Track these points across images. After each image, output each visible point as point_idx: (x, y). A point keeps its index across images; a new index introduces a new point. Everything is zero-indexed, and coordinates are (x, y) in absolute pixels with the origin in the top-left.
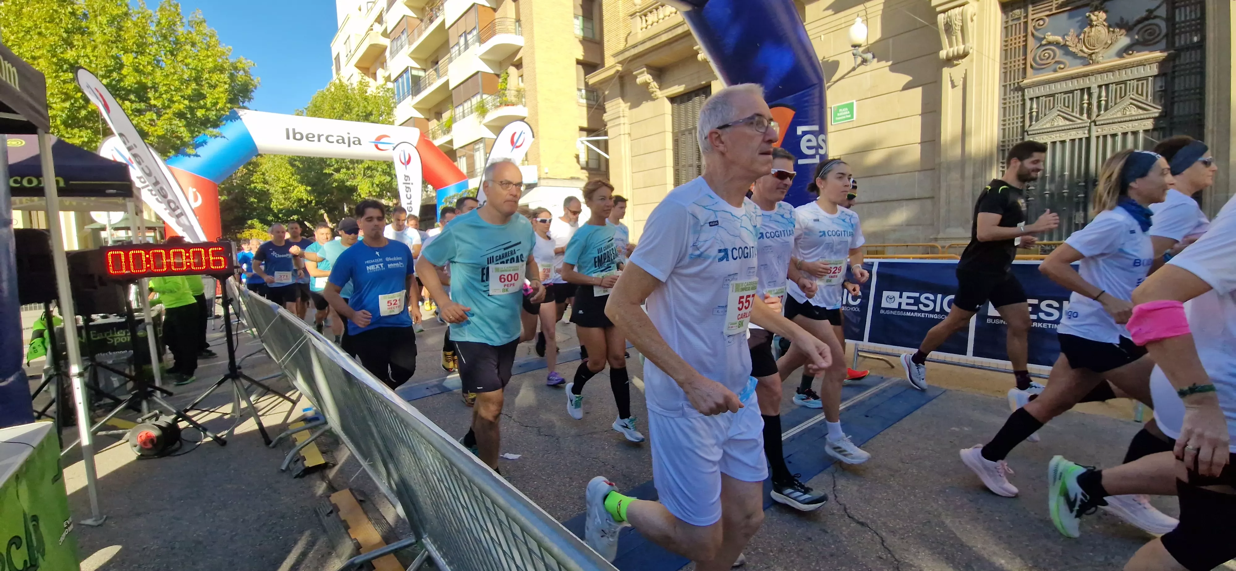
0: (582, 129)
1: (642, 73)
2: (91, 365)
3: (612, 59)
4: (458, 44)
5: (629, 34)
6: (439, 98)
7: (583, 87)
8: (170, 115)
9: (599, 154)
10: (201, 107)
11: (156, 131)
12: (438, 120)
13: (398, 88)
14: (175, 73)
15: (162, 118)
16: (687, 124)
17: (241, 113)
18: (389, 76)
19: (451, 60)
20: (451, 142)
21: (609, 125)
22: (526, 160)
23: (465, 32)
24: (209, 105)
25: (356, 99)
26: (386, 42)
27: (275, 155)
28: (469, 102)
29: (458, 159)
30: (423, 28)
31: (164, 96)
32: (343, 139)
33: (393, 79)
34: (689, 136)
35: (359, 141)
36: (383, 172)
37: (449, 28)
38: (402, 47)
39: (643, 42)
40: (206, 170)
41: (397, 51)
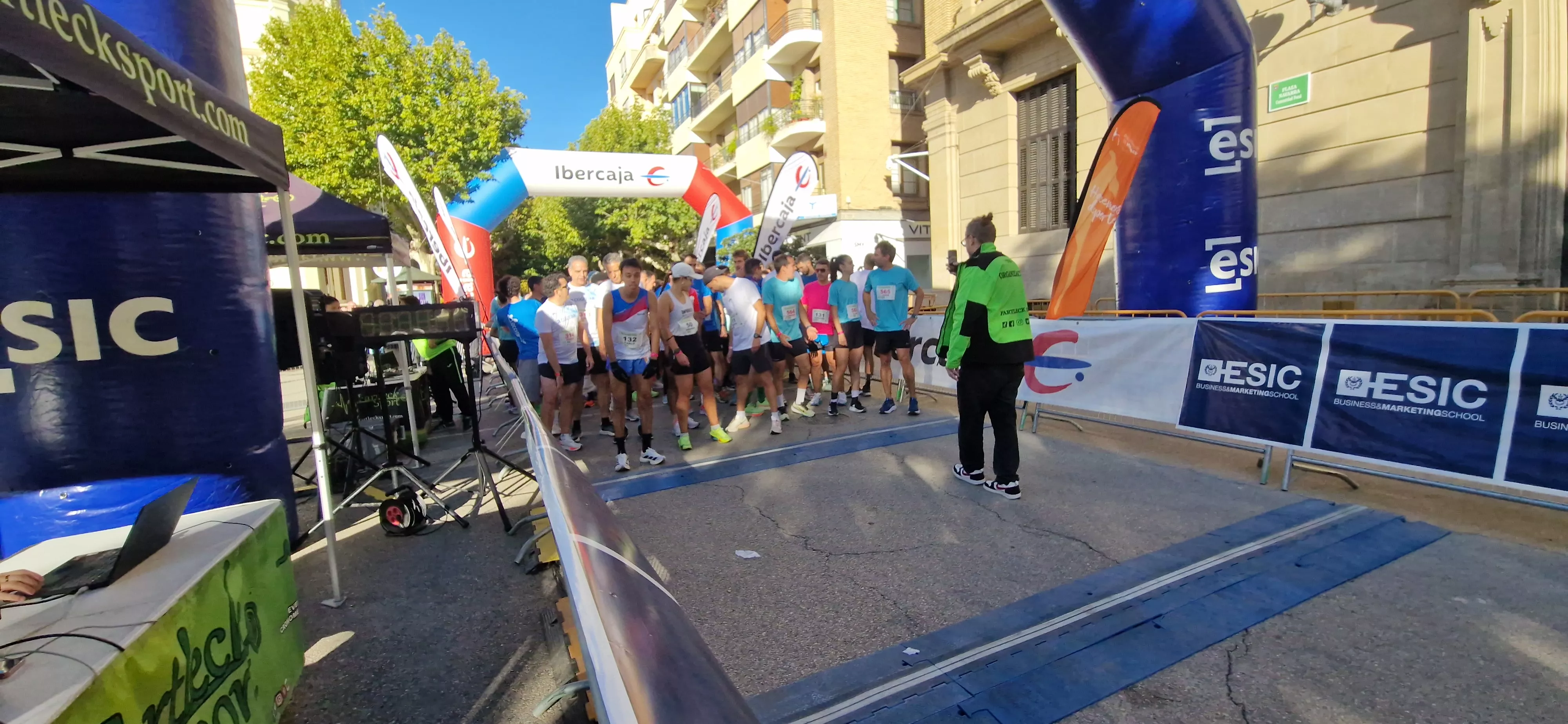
0: (894, 144)
1: (977, 61)
2: (354, 431)
3: (935, 46)
4: (743, 49)
5: (958, 11)
6: (722, 117)
7: (896, 88)
8: (445, 160)
9: (918, 177)
10: (474, 149)
11: (433, 177)
12: (721, 145)
13: (676, 108)
14: (449, 113)
15: (438, 163)
16: (1039, 126)
17: (512, 151)
18: (667, 96)
19: (735, 70)
20: (734, 171)
21: (930, 135)
22: (824, 187)
23: (751, 33)
24: (481, 145)
25: (630, 127)
26: (663, 55)
27: (549, 196)
28: (755, 120)
29: (743, 191)
30: (704, 32)
31: (439, 139)
32: (614, 175)
33: (670, 98)
34: (1043, 144)
35: (631, 175)
36: (658, 211)
37: (733, 30)
38: (680, 59)
39: (978, 19)
40: (479, 216)
41: (676, 65)
